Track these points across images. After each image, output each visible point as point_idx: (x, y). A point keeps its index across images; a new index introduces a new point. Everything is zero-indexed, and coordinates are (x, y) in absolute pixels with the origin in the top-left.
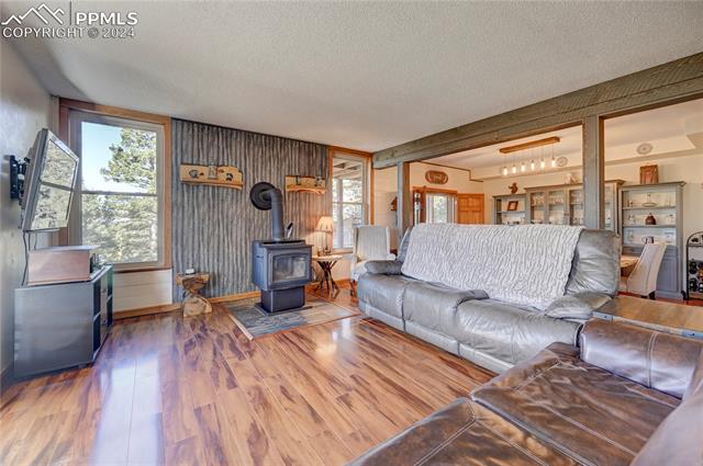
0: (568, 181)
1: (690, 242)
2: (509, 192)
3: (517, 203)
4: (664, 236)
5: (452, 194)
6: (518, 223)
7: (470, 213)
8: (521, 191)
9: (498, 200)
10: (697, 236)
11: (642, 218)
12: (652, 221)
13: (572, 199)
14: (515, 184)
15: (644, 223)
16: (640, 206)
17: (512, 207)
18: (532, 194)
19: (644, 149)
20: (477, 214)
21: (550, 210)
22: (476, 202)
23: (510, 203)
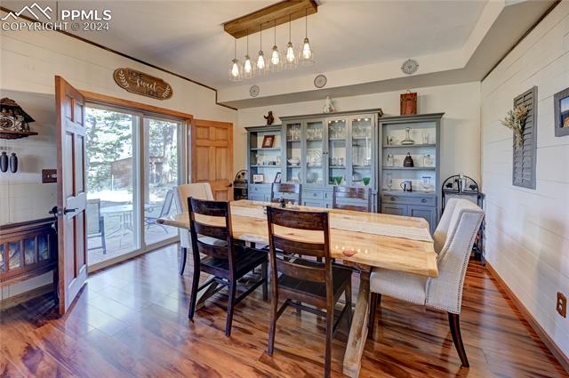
0: (326, 110)
1: (445, 188)
2: (264, 123)
3: (273, 137)
4: (422, 181)
5: (184, 119)
6: (274, 163)
7: (212, 149)
8: (277, 122)
9: (253, 133)
10: (451, 181)
11: (400, 159)
12: (410, 162)
13: (330, 132)
14: (270, 113)
15: (402, 165)
16: (399, 144)
17: (268, 143)
18: (290, 126)
19: (409, 66)
20: (223, 150)
21: (308, 147)
22: (221, 134)
23: (266, 137)
